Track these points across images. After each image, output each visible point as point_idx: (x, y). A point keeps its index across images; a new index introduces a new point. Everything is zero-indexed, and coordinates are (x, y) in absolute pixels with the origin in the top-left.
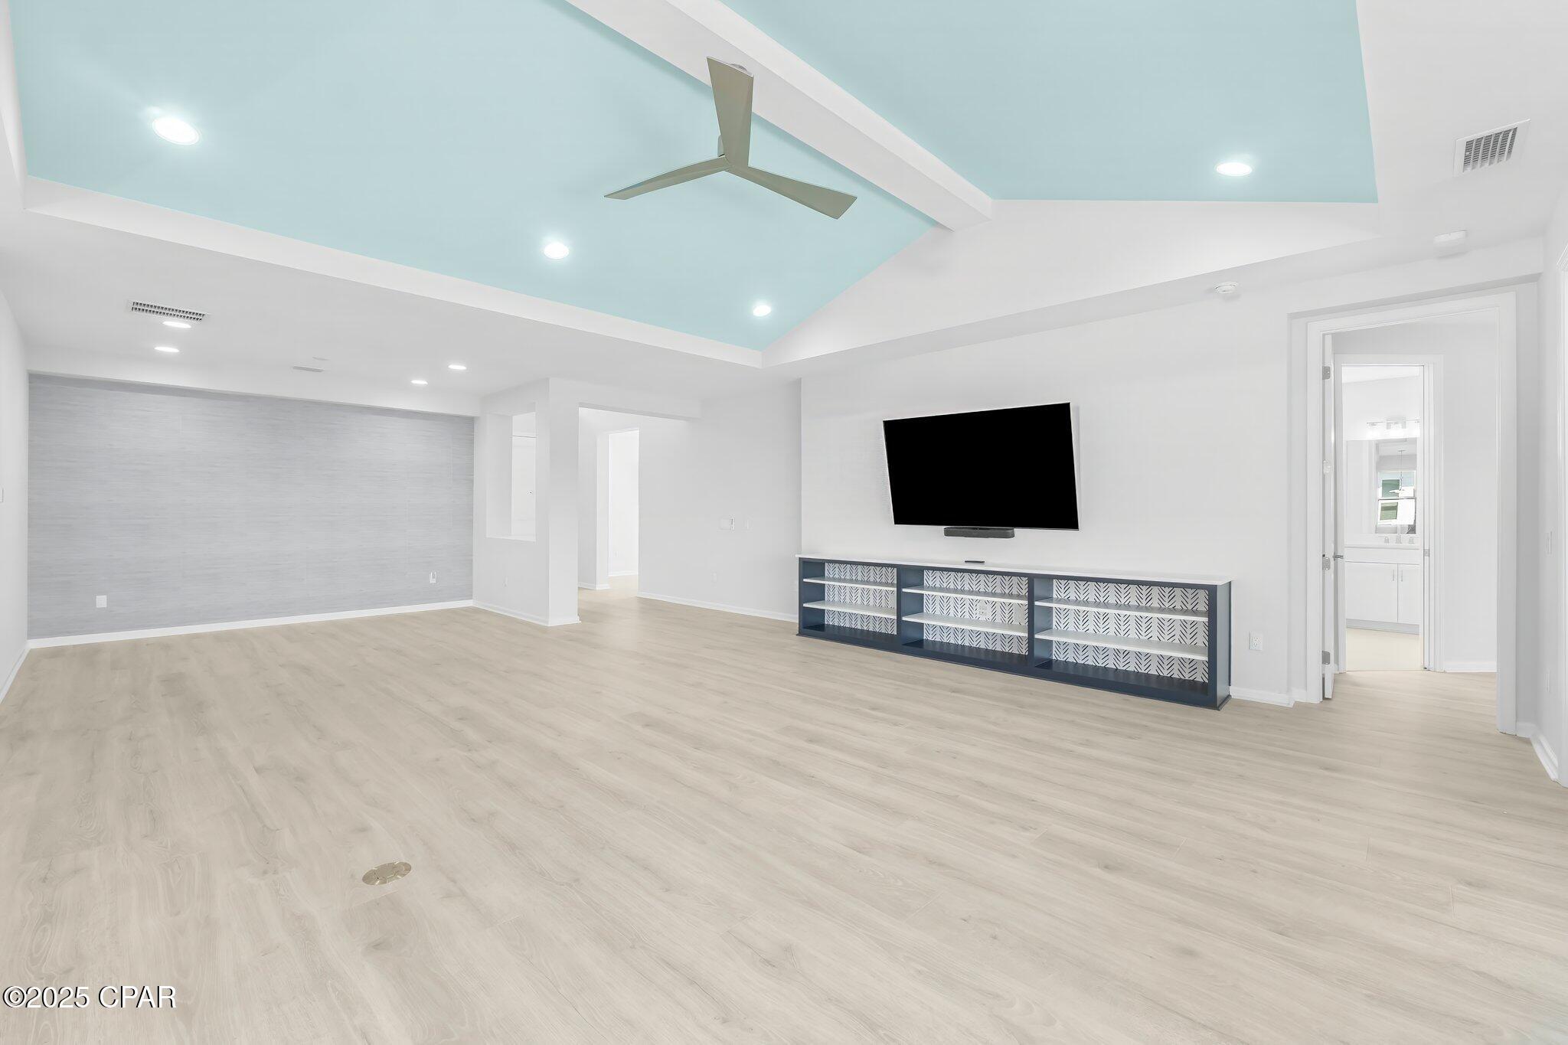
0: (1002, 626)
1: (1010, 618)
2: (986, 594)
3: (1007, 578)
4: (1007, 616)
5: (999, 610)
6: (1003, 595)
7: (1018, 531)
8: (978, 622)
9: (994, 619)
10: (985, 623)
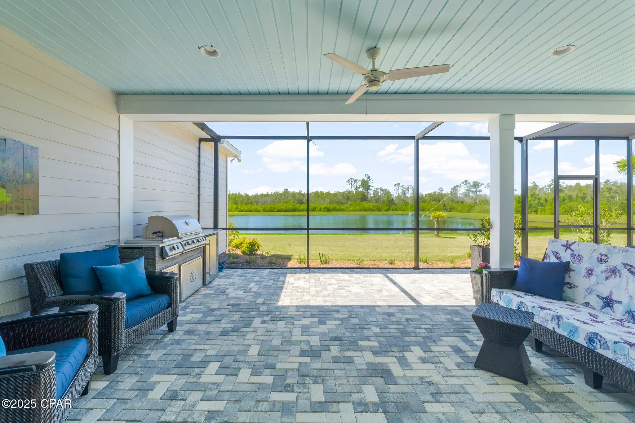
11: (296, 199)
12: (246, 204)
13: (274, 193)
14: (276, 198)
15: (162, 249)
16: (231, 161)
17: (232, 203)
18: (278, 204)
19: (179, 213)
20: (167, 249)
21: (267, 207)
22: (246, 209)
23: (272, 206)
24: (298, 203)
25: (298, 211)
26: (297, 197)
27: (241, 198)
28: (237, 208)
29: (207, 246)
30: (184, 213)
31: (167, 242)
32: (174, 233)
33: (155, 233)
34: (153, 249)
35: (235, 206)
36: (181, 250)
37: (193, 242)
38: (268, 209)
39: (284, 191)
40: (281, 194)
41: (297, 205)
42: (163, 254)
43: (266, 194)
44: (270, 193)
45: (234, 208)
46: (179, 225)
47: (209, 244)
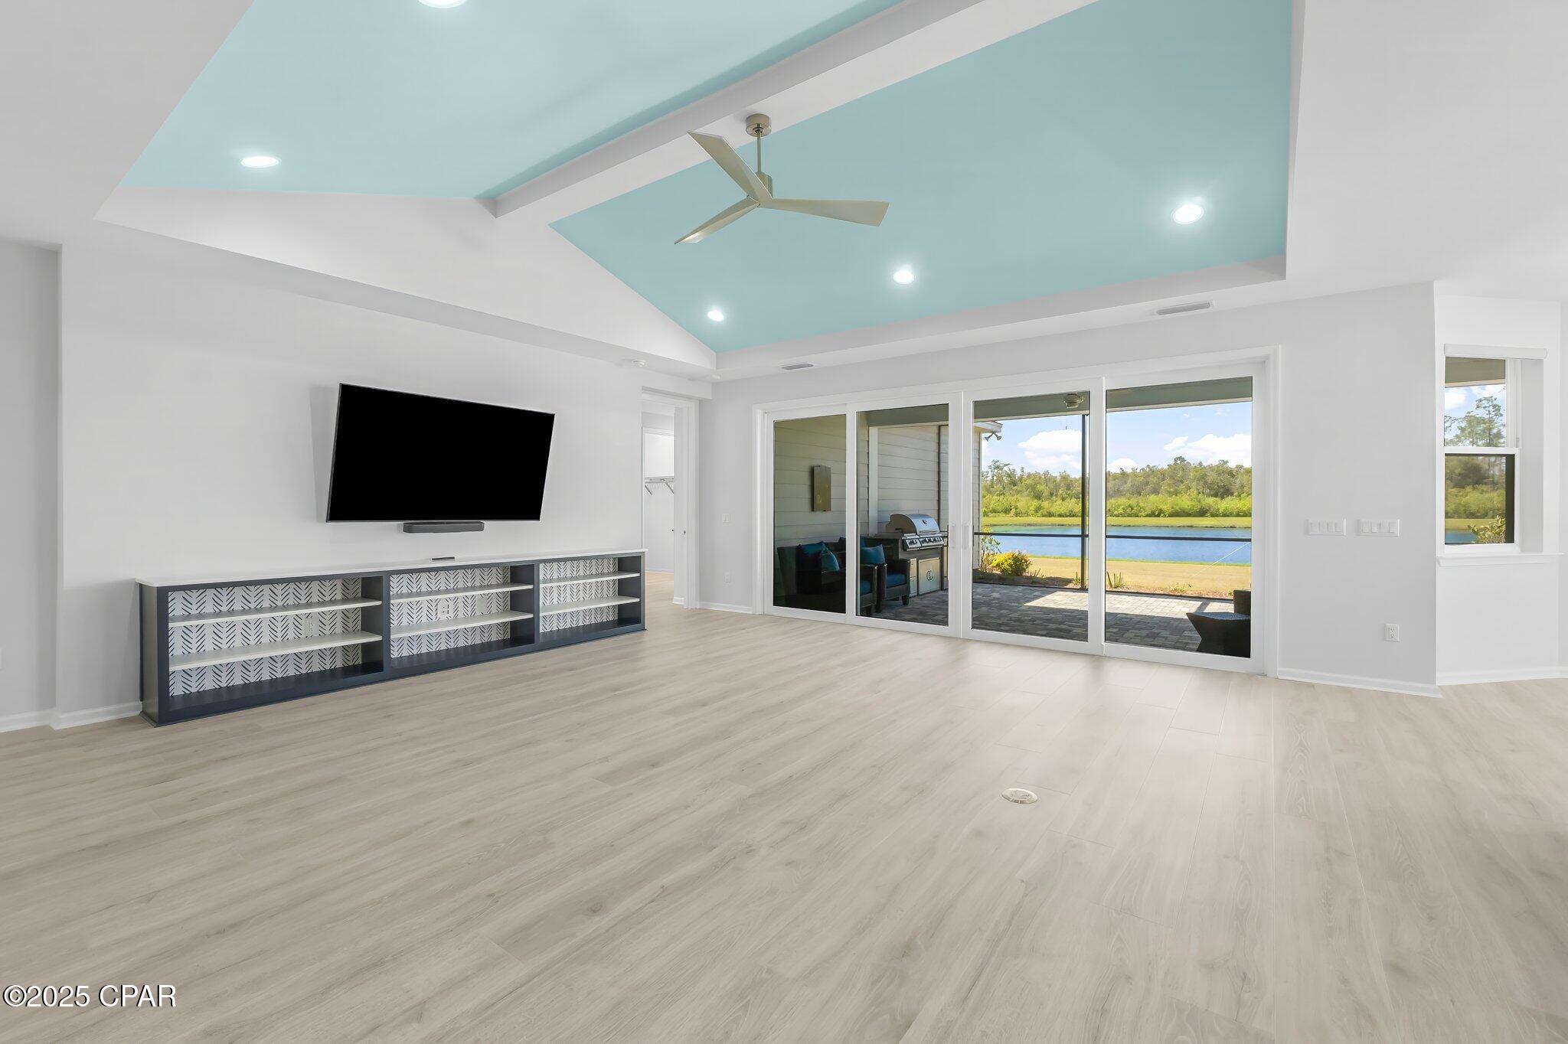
0: (466, 619)
1: (473, 610)
2: (447, 591)
3: (469, 571)
4: (469, 609)
5: (461, 605)
6: (466, 589)
7: (487, 524)
8: (438, 623)
9: (456, 616)
10: (448, 622)
11: (1206, 483)
12: (1063, 499)
13: (1143, 469)
14: (1147, 483)
15: (904, 541)
16: (987, 439)
17: (1028, 495)
18: (1153, 497)
19: (916, 513)
20: (908, 542)
21: (1119, 506)
22: (1063, 510)
23: (1133, 502)
24: (1216, 495)
25: (1213, 515)
26: (1212, 477)
27: (1051, 485)
28: (1038, 509)
29: (945, 548)
30: (920, 513)
31: (908, 537)
32: (913, 530)
33: (897, 529)
34: (897, 540)
35: (1035, 503)
36: (919, 545)
37: (930, 540)
38: (1120, 511)
39: (1172, 463)
40: (1163, 473)
41: (1210, 501)
42: (905, 547)
43: (1119, 471)
44: (1129, 471)
45: (1033, 508)
46: (918, 523)
47: (947, 546)
